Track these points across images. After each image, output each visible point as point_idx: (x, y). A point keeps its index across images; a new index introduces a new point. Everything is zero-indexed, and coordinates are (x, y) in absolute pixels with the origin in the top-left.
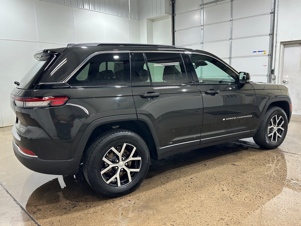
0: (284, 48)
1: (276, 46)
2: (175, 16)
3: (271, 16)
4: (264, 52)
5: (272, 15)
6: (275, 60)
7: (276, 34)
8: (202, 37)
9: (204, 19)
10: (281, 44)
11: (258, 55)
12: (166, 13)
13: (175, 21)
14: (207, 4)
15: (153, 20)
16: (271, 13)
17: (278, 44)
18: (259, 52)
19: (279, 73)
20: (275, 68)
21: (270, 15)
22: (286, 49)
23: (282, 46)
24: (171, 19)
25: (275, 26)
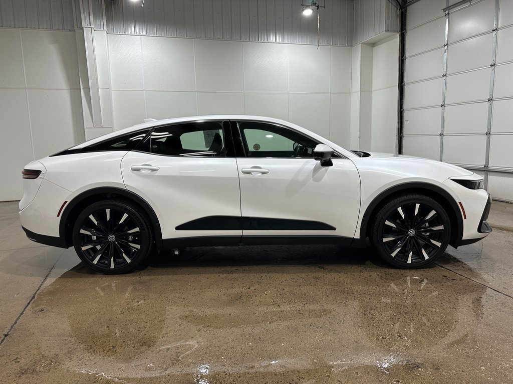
2: (405, 34)
8: (445, 65)
12: (387, 31)
13: (405, 42)
14: (455, 5)
15: (373, 45)
24: (398, 40)
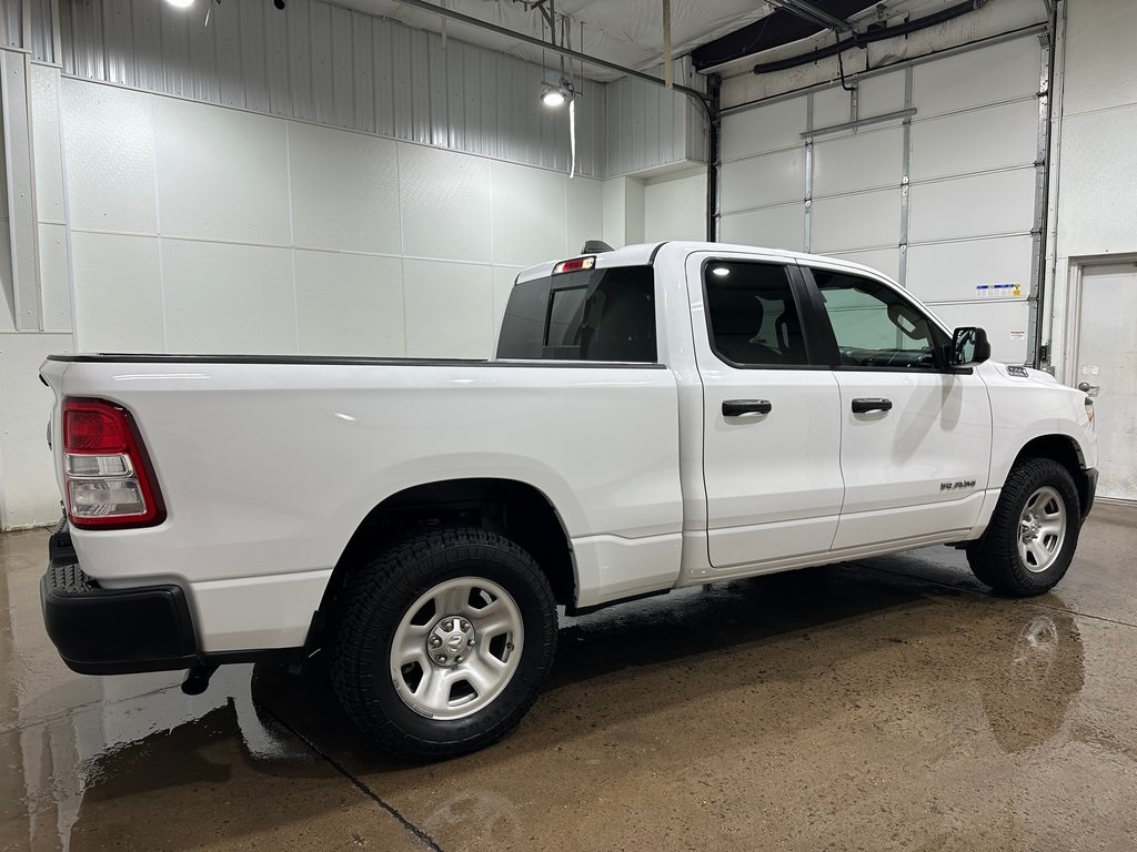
0: (1082, 275)
1: (1054, 271)
2: (718, 168)
3: (1038, 173)
4: (1014, 288)
5: (1042, 169)
6: (1052, 316)
7: (1055, 233)
8: (808, 235)
9: (815, 177)
10: (1070, 265)
11: (994, 296)
12: (689, 158)
13: (718, 184)
14: (825, 130)
15: (645, 181)
16: (1036, 164)
17: (1063, 265)
18: (996, 287)
19: (1065, 359)
20: (1050, 341)
21: (1035, 170)
22: (1087, 279)
23: (1075, 269)
24: (704, 178)
25: (1051, 206)
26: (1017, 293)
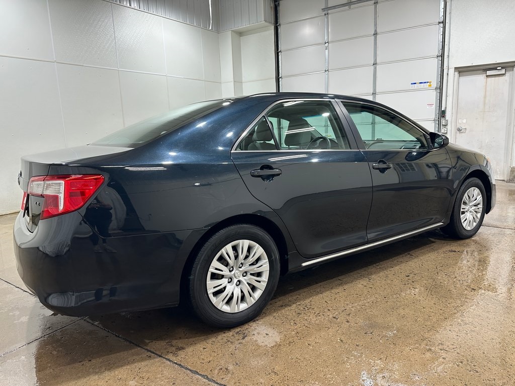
0: (459, 76)
1: (448, 74)
2: (279, 27)
3: (440, 27)
4: (429, 83)
5: (442, 25)
6: (447, 96)
7: (448, 56)
8: (327, 61)
9: (329, 30)
10: (455, 71)
11: (416, 88)
12: (266, 21)
13: (279, 36)
14: (334, 7)
15: (240, 34)
16: (439, 23)
17: (452, 71)
18: (420, 83)
19: (452, 116)
20: (446, 108)
21: (438, 26)
22: (462, 79)
23: (457, 74)
24: (272, 32)
25: (446, 43)
26: (430, 86)
